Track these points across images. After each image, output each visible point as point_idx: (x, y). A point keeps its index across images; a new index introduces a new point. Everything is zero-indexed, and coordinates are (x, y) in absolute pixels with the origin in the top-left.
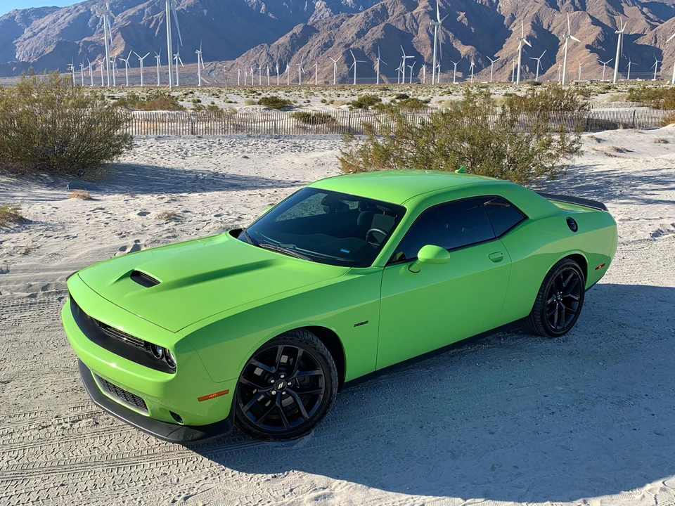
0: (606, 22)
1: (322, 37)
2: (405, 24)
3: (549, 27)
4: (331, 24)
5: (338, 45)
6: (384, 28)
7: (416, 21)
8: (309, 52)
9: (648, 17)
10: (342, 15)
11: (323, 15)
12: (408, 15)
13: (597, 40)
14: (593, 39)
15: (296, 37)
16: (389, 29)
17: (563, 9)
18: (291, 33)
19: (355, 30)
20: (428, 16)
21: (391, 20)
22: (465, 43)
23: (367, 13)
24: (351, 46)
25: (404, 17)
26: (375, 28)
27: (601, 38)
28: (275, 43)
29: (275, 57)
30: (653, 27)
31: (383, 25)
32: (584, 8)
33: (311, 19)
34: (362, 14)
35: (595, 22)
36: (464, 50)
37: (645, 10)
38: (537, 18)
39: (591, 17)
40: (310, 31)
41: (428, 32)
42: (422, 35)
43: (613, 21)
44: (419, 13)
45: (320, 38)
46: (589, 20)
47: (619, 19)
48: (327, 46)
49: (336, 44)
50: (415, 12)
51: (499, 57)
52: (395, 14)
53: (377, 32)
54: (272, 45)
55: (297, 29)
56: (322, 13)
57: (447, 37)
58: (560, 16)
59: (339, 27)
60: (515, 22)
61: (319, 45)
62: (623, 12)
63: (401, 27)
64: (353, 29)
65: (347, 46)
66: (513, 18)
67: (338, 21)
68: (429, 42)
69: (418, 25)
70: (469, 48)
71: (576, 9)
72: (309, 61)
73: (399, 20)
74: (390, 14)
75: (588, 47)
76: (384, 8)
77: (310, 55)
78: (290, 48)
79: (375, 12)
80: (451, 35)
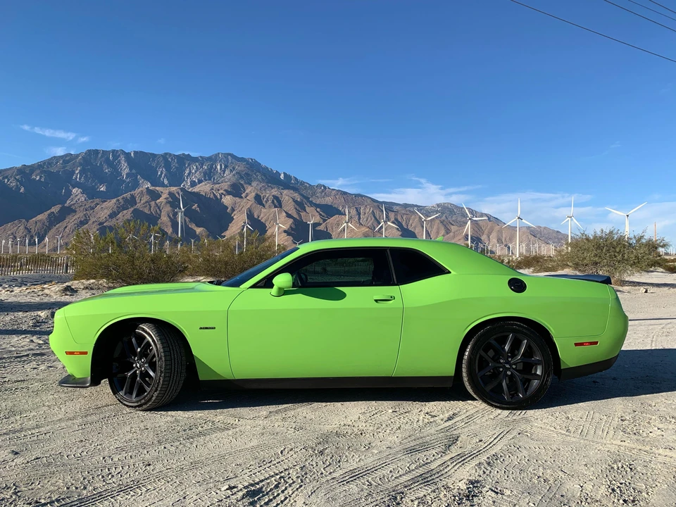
0: (296, 216)
1: (79, 215)
2: (150, 209)
3: (259, 217)
4: (87, 206)
5: (93, 222)
6: (133, 212)
7: (159, 208)
8: (66, 227)
9: (320, 215)
10: (97, 200)
11: (79, 199)
12: (153, 203)
13: (291, 227)
14: (288, 227)
15: (54, 215)
16: (136, 212)
17: (267, 206)
18: (49, 212)
19: (107, 212)
20: (168, 205)
21: (138, 206)
22: (198, 226)
23: (118, 200)
24: (105, 224)
25: (150, 205)
26: (125, 212)
27: (293, 226)
28: (33, 219)
29: (33, 231)
30: (324, 221)
31: (132, 209)
32: (281, 207)
33: (68, 202)
34: (115, 200)
35: (289, 216)
36: (198, 230)
37: (318, 210)
38: (250, 211)
39: (286, 212)
40: (67, 212)
41: (168, 216)
42: (164, 218)
43: (300, 216)
44: (161, 202)
45: (76, 217)
46: (284, 214)
47: (303, 214)
48: (82, 223)
49: (90, 222)
50: (158, 201)
51: (224, 236)
52: (142, 202)
53: (127, 214)
54: (31, 221)
55: (55, 209)
56: (78, 197)
57: (185, 221)
58: (265, 210)
59: (94, 209)
60: (235, 213)
61: (75, 222)
62: (305, 211)
63: (146, 211)
64: (106, 211)
65: (101, 224)
66: (233, 210)
67: (93, 205)
68: (170, 224)
69: (161, 211)
70: (202, 229)
71: (276, 207)
72: (65, 235)
73: (146, 207)
74: (138, 201)
75: (285, 231)
76: (133, 197)
77: (66, 230)
78: (47, 224)
79: (125, 200)
80: (187, 220)
